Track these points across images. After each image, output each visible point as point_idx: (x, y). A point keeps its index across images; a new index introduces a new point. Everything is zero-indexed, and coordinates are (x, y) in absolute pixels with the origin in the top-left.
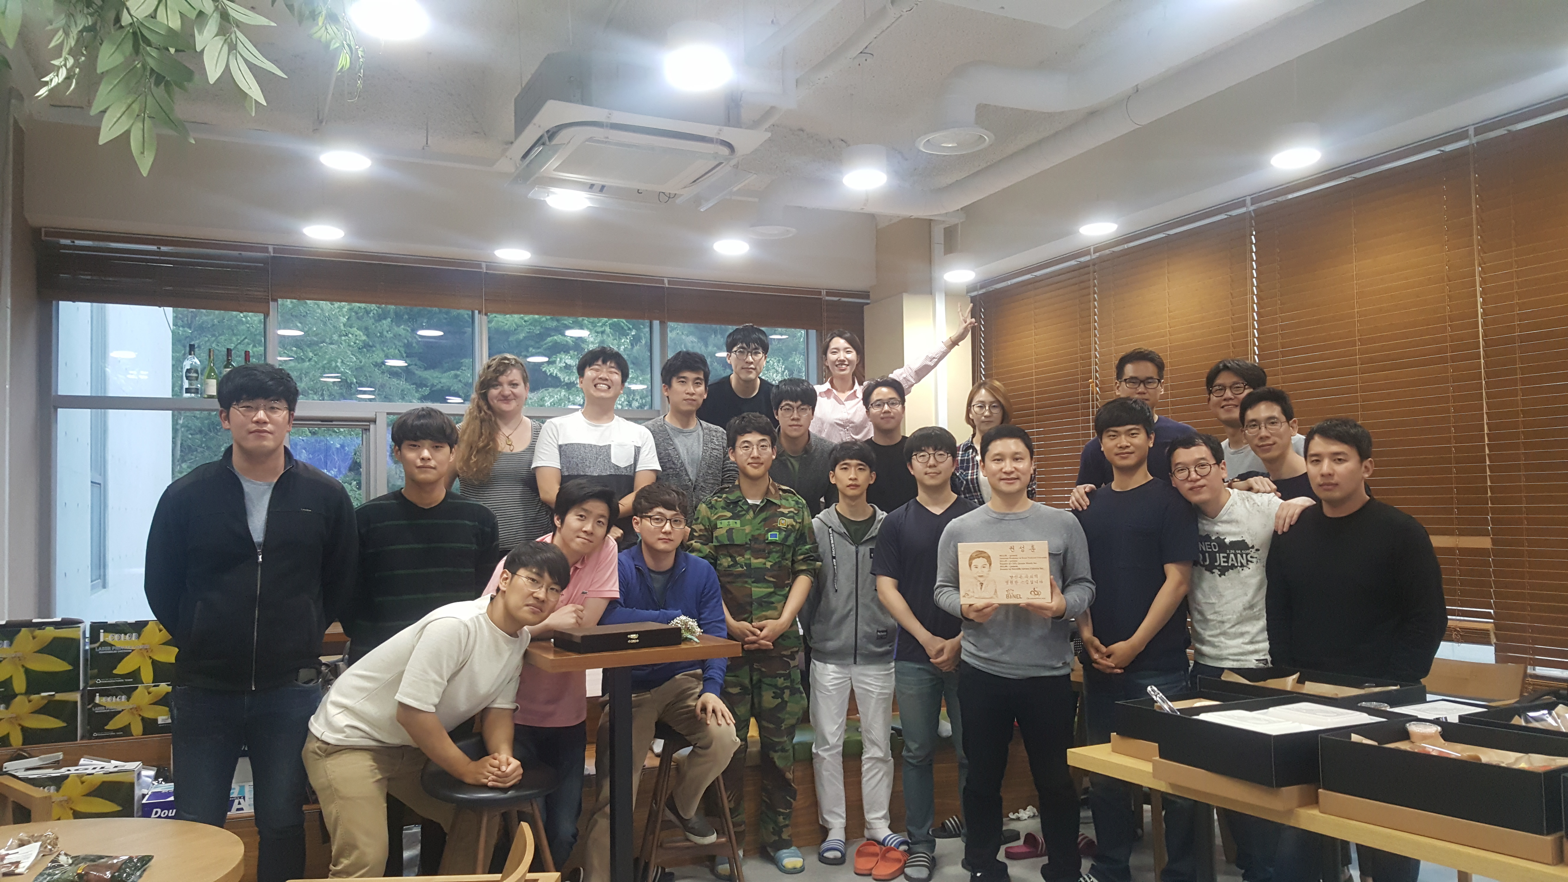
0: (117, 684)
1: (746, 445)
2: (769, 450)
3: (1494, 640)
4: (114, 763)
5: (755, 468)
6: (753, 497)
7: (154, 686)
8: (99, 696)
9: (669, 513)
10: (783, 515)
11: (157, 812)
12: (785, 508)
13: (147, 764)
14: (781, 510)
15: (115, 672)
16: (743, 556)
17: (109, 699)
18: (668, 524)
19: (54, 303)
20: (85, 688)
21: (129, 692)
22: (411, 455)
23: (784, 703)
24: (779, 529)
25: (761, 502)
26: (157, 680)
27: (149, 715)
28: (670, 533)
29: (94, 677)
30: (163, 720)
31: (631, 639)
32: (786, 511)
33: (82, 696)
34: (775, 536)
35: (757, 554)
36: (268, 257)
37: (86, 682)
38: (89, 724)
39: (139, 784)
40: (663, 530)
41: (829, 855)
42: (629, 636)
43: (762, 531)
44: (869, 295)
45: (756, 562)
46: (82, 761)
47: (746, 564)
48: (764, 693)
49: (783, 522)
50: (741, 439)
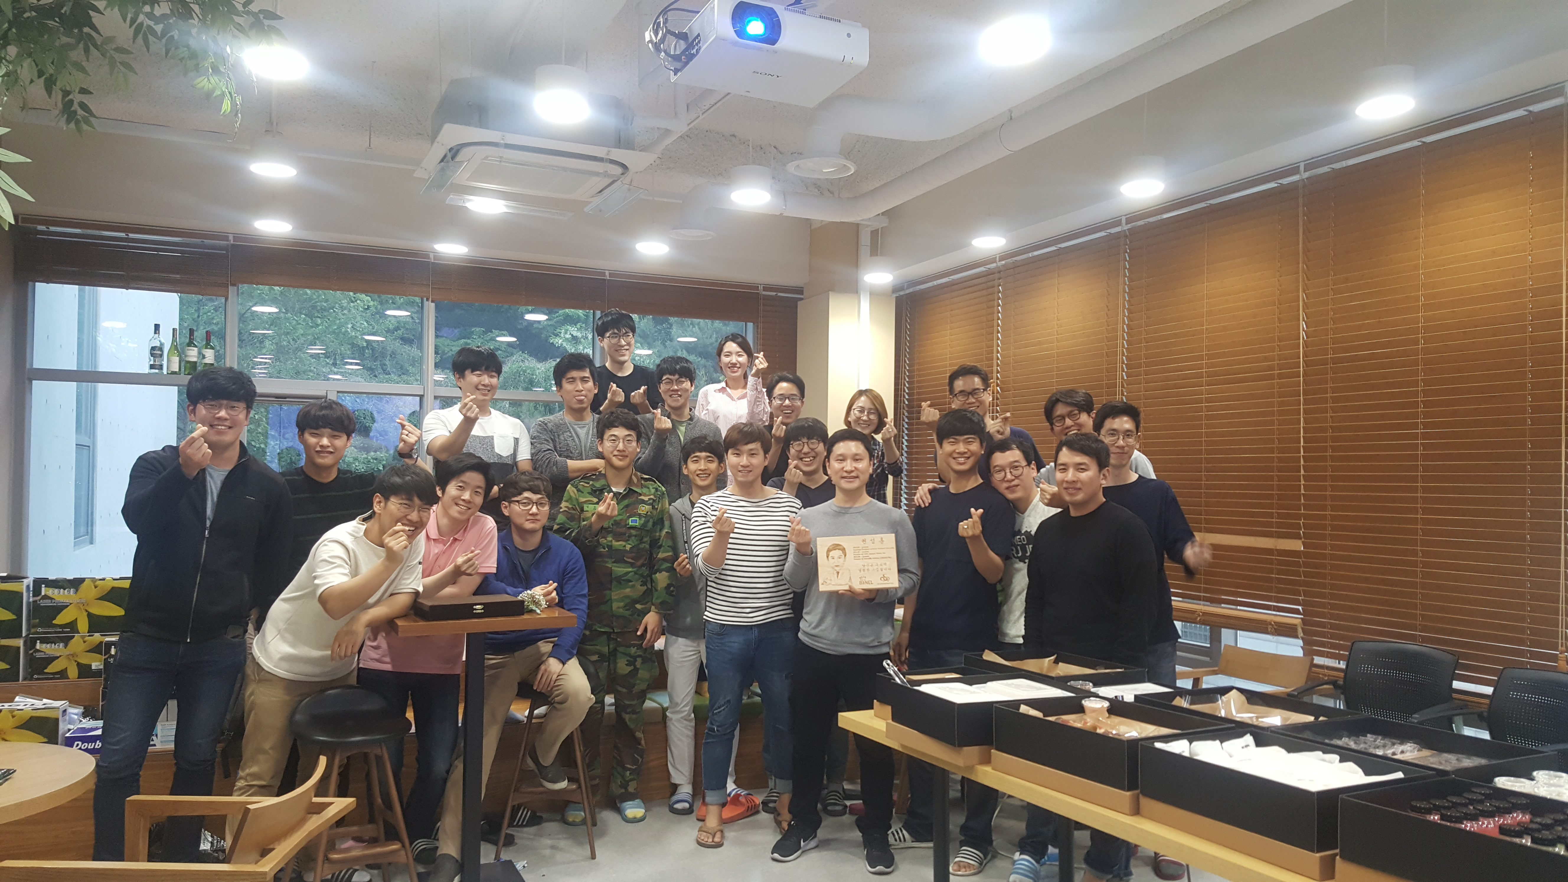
0: (56, 632)
1: (613, 438)
2: (634, 444)
3: (1301, 634)
4: (45, 701)
5: (620, 460)
6: (616, 486)
7: (89, 636)
8: (40, 643)
9: (535, 497)
10: (643, 502)
11: (78, 745)
12: (645, 495)
13: (73, 702)
14: (642, 497)
15: (54, 622)
16: (605, 538)
17: (48, 646)
18: (535, 507)
19: (30, 284)
20: (27, 636)
21: (66, 641)
22: (312, 440)
23: (636, 670)
24: (640, 515)
25: (624, 491)
26: (92, 630)
27: (84, 661)
28: (537, 514)
29: (35, 626)
30: (96, 666)
31: (476, 609)
32: (646, 499)
33: (25, 643)
34: (635, 521)
35: (618, 536)
36: (228, 245)
37: (28, 630)
38: (30, 667)
39: (65, 721)
40: (531, 512)
41: (679, 806)
42: (475, 607)
43: (624, 517)
44: (803, 291)
45: (617, 544)
46: (17, 699)
47: (608, 545)
48: (618, 661)
49: (644, 509)
50: (608, 433)
